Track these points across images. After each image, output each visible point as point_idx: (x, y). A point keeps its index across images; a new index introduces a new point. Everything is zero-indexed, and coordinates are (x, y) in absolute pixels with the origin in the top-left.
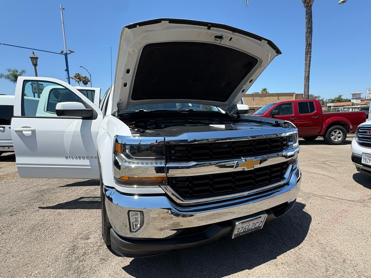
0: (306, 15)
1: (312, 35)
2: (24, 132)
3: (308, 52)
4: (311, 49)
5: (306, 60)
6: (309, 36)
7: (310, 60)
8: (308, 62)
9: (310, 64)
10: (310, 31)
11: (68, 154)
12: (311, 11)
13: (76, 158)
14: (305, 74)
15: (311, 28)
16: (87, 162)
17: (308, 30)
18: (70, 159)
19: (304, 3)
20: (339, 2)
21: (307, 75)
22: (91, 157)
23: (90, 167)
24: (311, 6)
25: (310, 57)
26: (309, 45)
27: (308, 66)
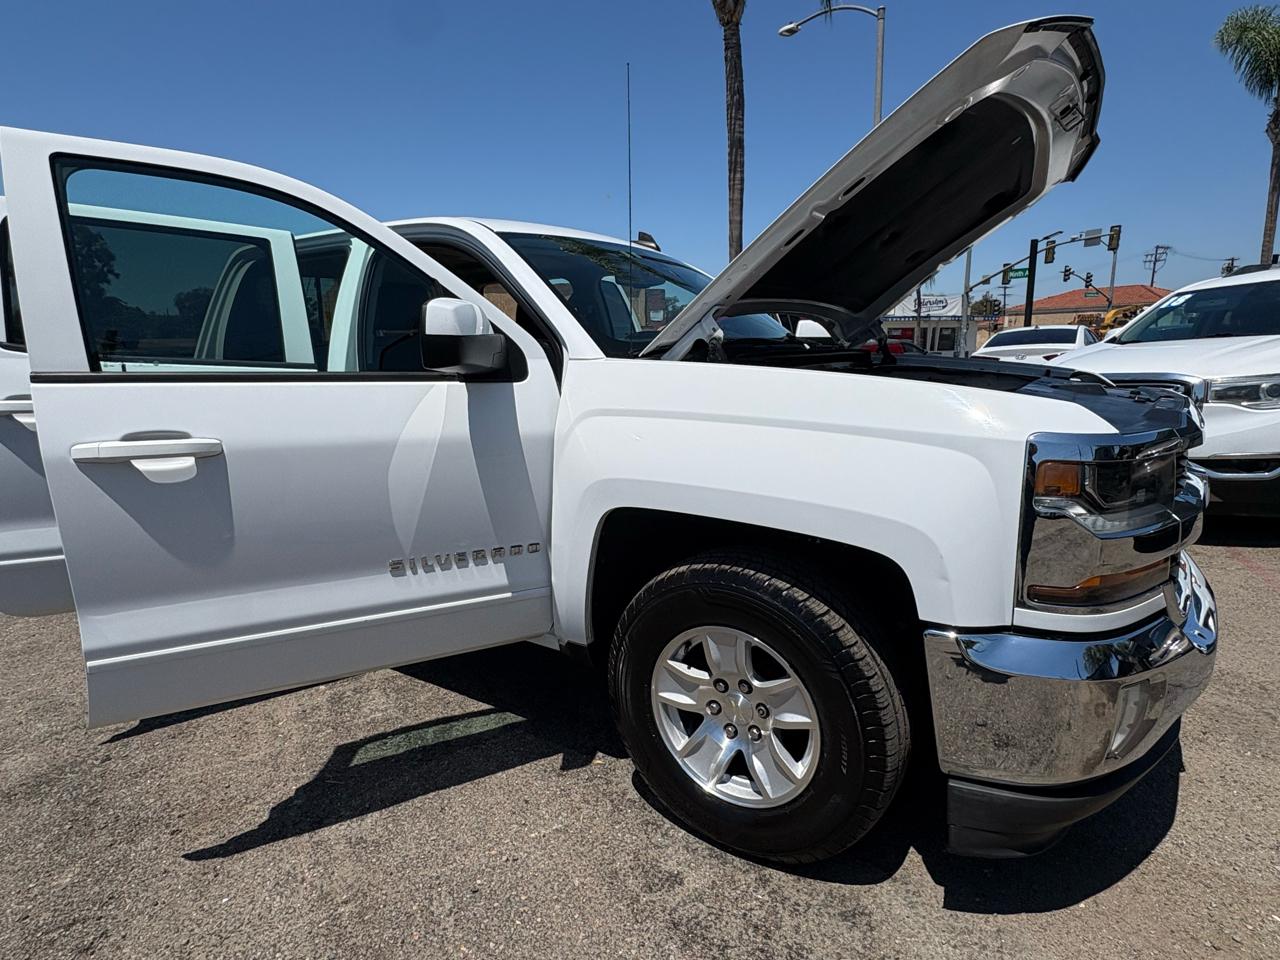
0: (726, 49)
1: (743, 115)
2: (137, 464)
3: (736, 165)
4: (742, 156)
5: (731, 188)
6: (736, 116)
7: (742, 190)
8: (737, 195)
9: (742, 200)
10: (738, 101)
11: (407, 552)
12: (739, 40)
13: (445, 567)
14: (731, 230)
15: (740, 92)
16: (494, 574)
17: (732, 98)
18: (415, 573)
19: (721, 9)
20: (781, 30)
21: (736, 233)
22: (517, 549)
23: (509, 595)
24: (737, 24)
25: (742, 180)
26: (737, 145)
27: (737, 207)
